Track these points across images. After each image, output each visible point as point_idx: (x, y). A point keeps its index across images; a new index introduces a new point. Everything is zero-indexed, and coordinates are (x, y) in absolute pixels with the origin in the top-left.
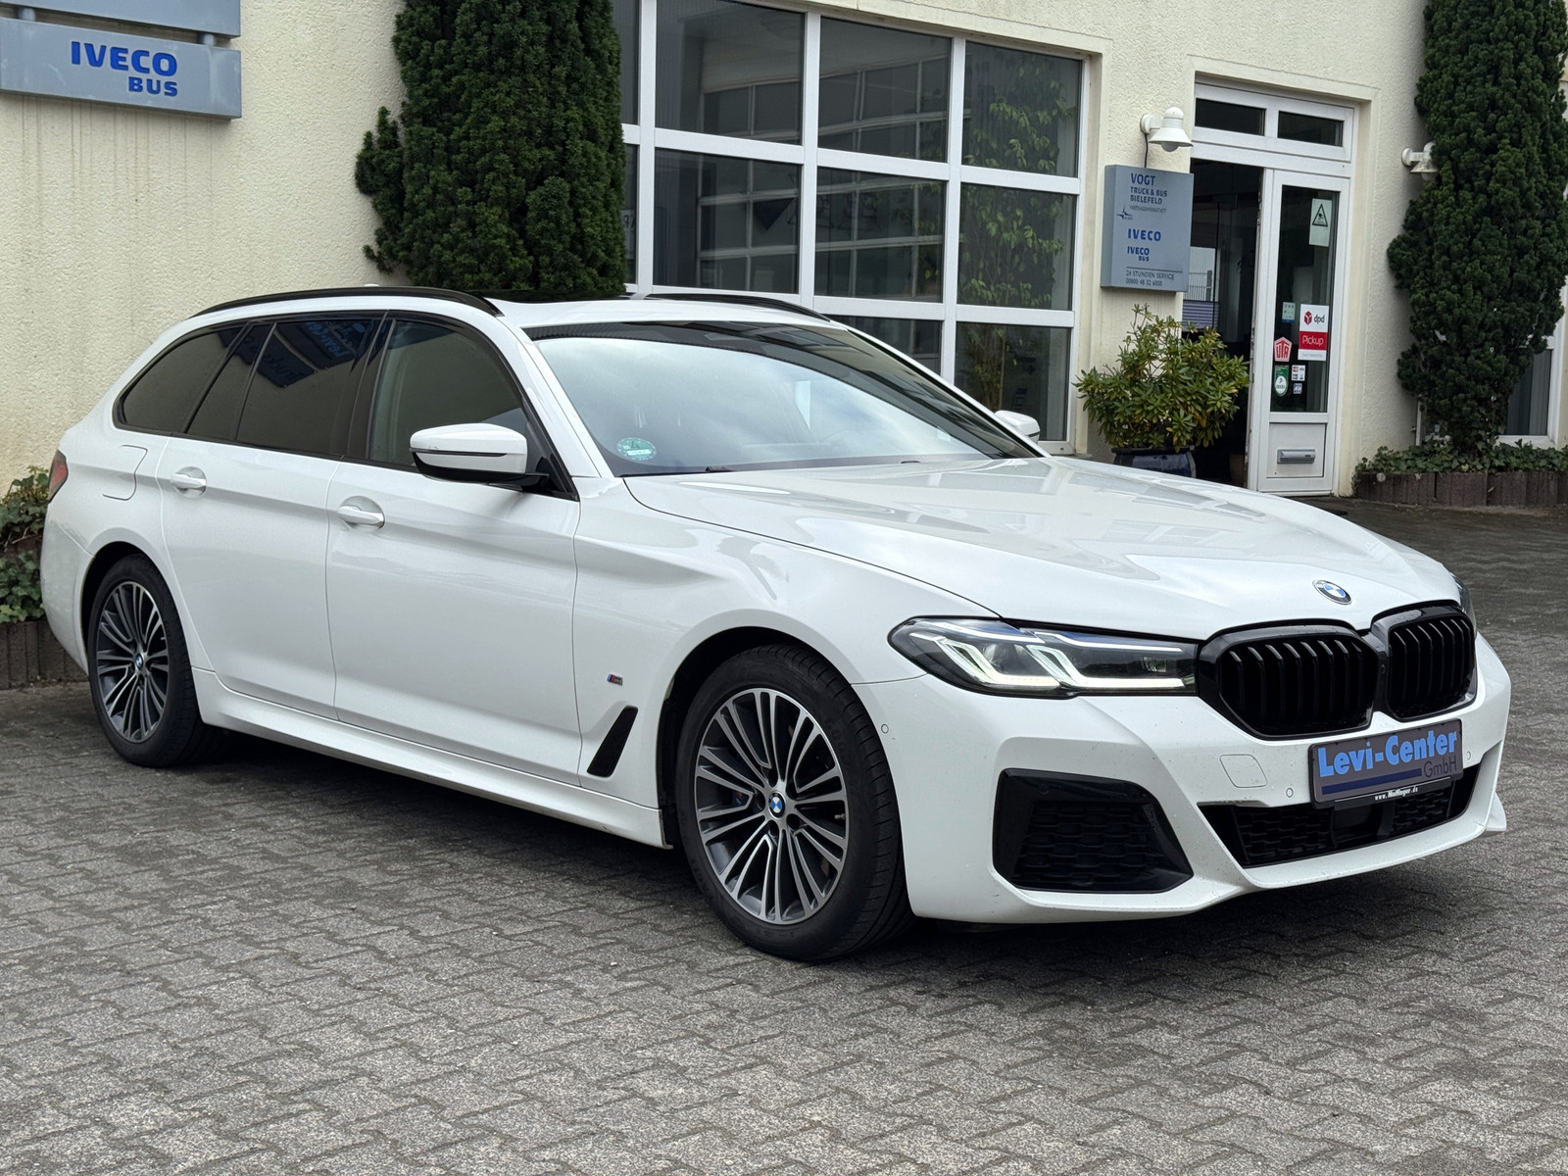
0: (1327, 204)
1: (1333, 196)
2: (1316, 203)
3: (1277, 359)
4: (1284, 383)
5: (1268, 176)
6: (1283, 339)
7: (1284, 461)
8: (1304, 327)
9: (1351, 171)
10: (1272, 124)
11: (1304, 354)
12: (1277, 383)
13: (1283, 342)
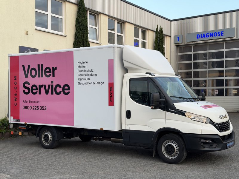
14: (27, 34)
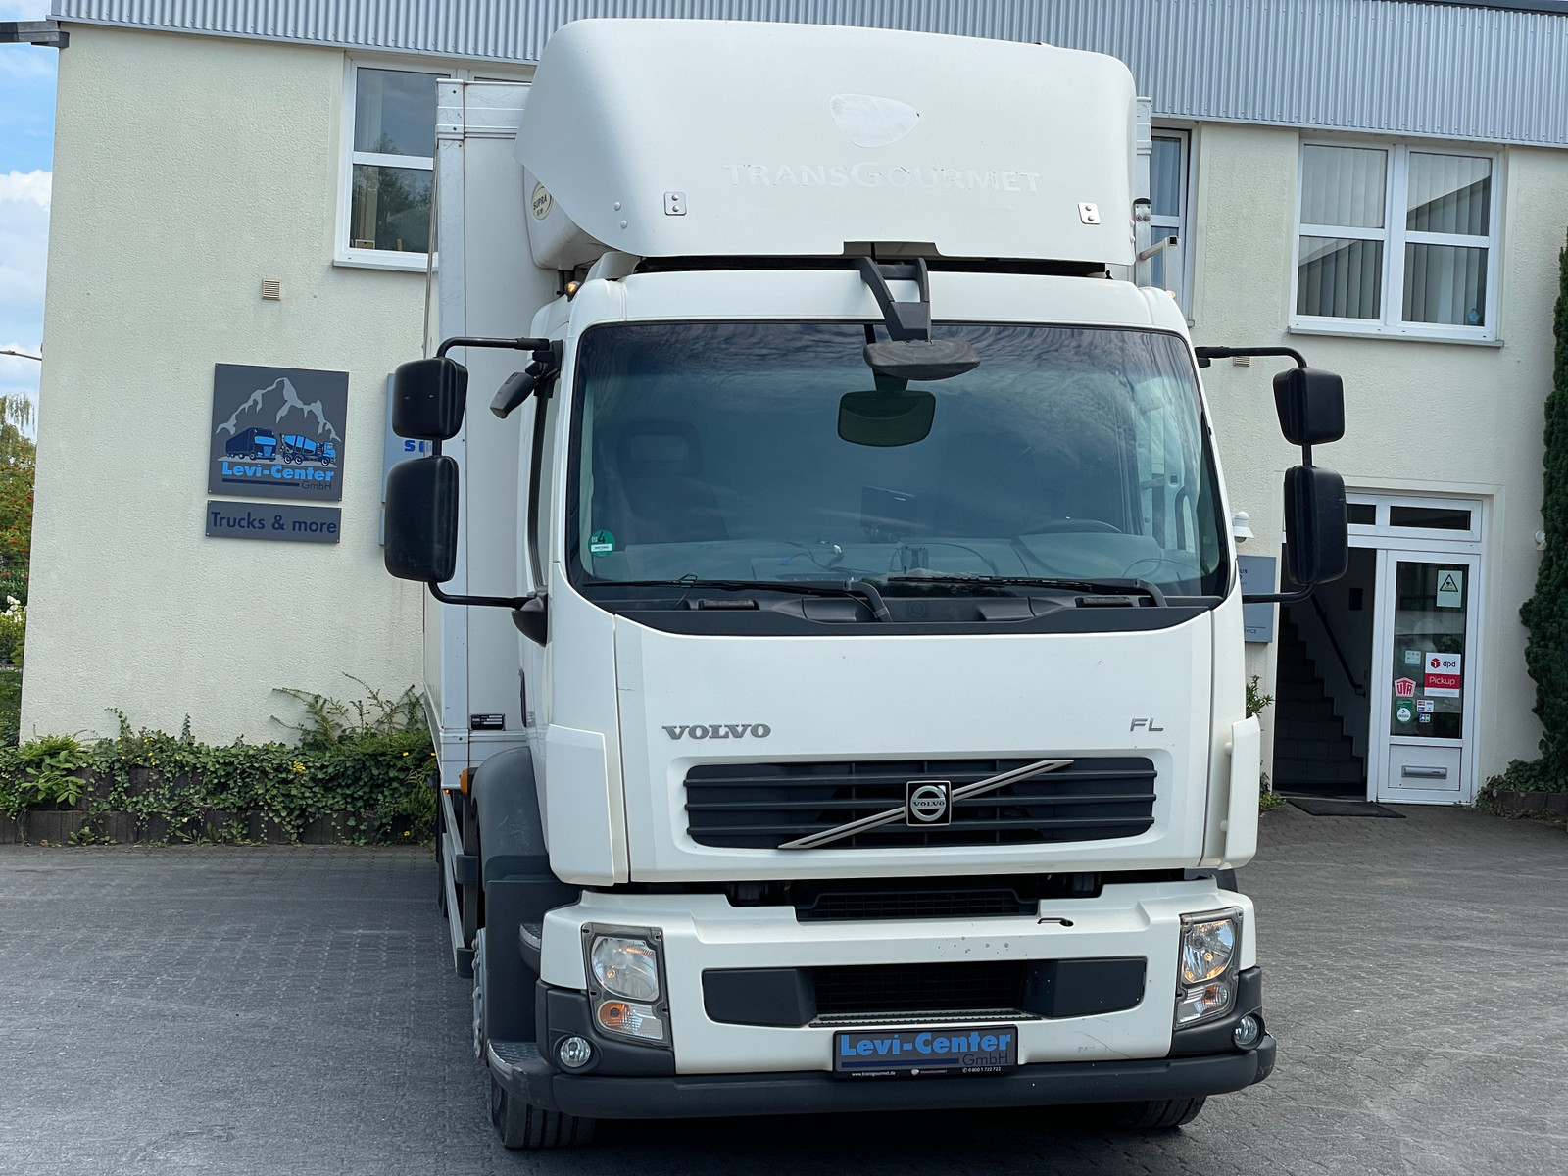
0: (1458, 576)
1: (1464, 569)
2: (1442, 575)
3: (1398, 694)
4: (1408, 712)
5: (1380, 555)
6: (1407, 679)
7: (1407, 774)
8: (1429, 670)
9: (1482, 548)
10: (1383, 516)
11: (1428, 691)
12: (1400, 712)
13: (1405, 682)
14: (270, 294)
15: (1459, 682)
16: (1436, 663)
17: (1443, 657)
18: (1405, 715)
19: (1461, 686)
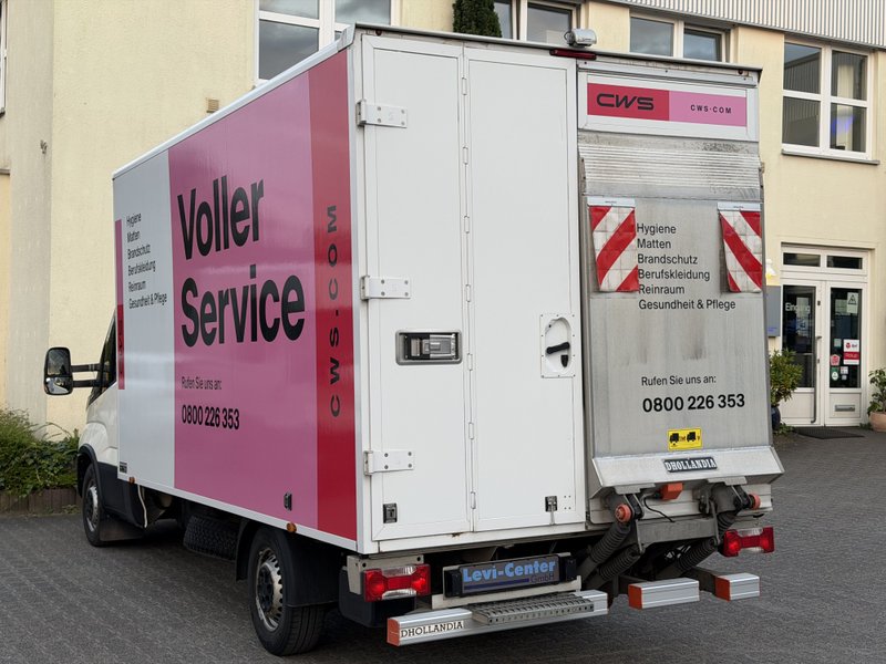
0: (856, 295)
1: (858, 291)
2: (850, 294)
3: (832, 365)
4: (837, 374)
6: (835, 355)
7: (838, 410)
9: (868, 279)
10: (824, 261)
11: (846, 362)
12: (833, 375)
13: (835, 357)
15: (858, 355)
16: (848, 346)
17: (852, 342)
18: (835, 376)
19: (859, 358)
